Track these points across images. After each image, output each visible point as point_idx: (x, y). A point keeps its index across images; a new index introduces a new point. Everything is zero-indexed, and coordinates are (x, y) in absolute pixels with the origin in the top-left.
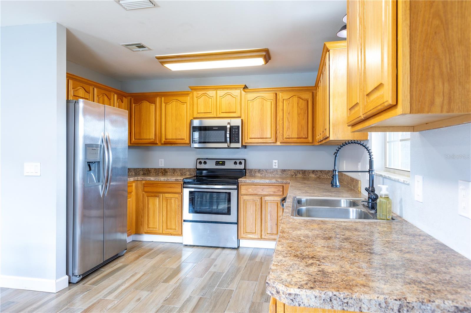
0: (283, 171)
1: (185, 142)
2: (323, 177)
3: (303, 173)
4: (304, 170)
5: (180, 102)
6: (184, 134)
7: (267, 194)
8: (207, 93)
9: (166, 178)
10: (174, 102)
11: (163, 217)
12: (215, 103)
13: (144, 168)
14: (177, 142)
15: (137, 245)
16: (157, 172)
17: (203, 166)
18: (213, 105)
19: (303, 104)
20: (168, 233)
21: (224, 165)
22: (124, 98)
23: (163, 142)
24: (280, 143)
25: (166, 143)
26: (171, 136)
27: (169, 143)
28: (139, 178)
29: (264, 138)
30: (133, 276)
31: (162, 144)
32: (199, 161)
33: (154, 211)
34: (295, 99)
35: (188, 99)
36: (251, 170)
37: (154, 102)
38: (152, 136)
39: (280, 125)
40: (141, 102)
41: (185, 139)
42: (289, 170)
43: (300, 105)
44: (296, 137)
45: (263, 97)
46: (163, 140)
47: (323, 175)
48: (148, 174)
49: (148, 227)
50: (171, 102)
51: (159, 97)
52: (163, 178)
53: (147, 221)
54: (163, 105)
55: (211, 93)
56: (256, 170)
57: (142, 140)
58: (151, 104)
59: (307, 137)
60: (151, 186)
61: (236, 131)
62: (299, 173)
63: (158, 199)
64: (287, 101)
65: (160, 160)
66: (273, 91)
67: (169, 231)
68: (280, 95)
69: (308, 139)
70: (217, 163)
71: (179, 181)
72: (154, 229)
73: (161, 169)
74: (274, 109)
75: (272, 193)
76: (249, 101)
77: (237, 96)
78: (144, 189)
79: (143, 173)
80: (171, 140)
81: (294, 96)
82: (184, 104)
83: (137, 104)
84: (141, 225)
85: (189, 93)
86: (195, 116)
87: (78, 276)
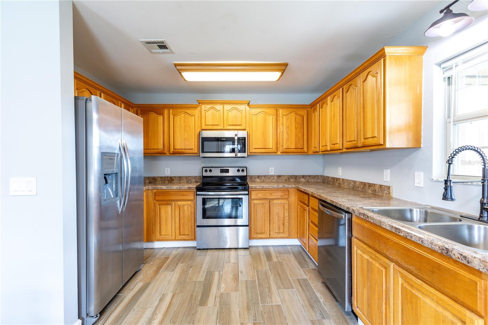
0: (279, 176)
1: (194, 152)
2: (311, 181)
3: (295, 178)
4: (296, 175)
5: (189, 115)
6: (193, 145)
7: (275, 198)
8: (214, 107)
9: (178, 187)
10: (183, 115)
11: (176, 225)
12: (222, 117)
13: (150, 176)
14: (186, 152)
15: (150, 254)
16: (163, 180)
17: (208, 174)
18: (221, 117)
19: (299, 119)
20: (181, 239)
21: (228, 172)
22: (131, 108)
23: (171, 152)
24: (281, 153)
25: (174, 153)
26: (179, 145)
27: (177, 154)
28: (150, 187)
29: (266, 148)
30: (161, 300)
31: (170, 154)
32: (204, 169)
33: (166, 219)
34: (293, 115)
35: (196, 112)
36: (251, 177)
37: (162, 114)
38: (160, 146)
39: (281, 137)
40: (148, 113)
41: (194, 149)
42: (283, 176)
43: (297, 120)
44: (294, 148)
45: (266, 112)
46: (172, 150)
47: (311, 179)
48: (154, 182)
49: (160, 235)
50: (179, 114)
51: (167, 109)
52: (176, 187)
53: (159, 228)
54: (171, 117)
55: (219, 107)
56: (255, 177)
57: (150, 150)
58: (159, 115)
59: (303, 148)
60: (163, 194)
61: (242, 142)
62: (292, 178)
63: (170, 206)
64: (286, 116)
65: (166, 169)
66: (275, 107)
67: (182, 237)
68: (281, 111)
69: (303, 149)
70: (222, 171)
71: (192, 189)
72: (167, 236)
73: (167, 177)
74: (276, 123)
75: (279, 197)
76: (253, 116)
77: (242, 111)
78: (155, 197)
79: (149, 182)
80: (180, 150)
81: (292, 113)
82: (193, 117)
83: (144, 115)
84: (153, 232)
85: (198, 106)
86: (203, 128)
87: (95, 316)
